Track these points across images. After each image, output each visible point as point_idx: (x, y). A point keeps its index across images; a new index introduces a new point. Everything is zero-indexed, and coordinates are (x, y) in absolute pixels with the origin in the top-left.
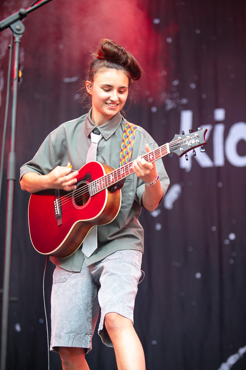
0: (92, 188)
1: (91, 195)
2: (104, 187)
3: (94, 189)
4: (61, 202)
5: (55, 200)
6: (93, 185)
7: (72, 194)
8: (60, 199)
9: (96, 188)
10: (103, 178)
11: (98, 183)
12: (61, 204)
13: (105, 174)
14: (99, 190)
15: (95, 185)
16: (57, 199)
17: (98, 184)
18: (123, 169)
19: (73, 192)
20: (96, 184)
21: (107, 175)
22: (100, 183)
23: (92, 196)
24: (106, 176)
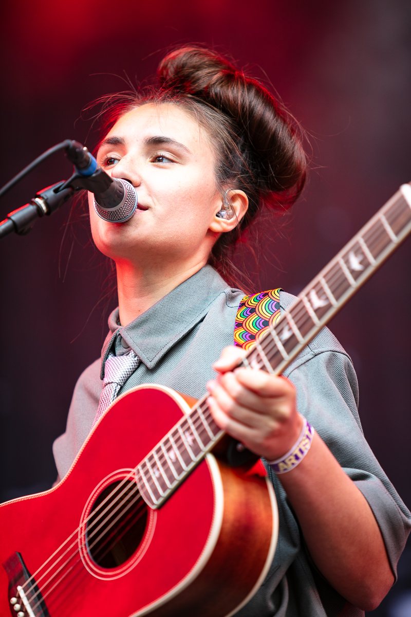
0: (150, 479)
1: (154, 502)
2: (197, 451)
3: (160, 478)
4: (36, 589)
5: (13, 593)
6: (154, 465)
7: (76, 536)
8: (33, 581)
9: (167, 471)
10: (186, 422)
11: (169, 449)
12: (39, 596)
13: (187, 410)
14: (180, 470)
15: (159, 464)
16: (19, 588)
17: (172, 454)
18: (254, 356)
19: (79, 529)
20: (161, 457)
21: (197, 406)
22: (179, 448)
23: (160, 508)
24: (195, 412)
